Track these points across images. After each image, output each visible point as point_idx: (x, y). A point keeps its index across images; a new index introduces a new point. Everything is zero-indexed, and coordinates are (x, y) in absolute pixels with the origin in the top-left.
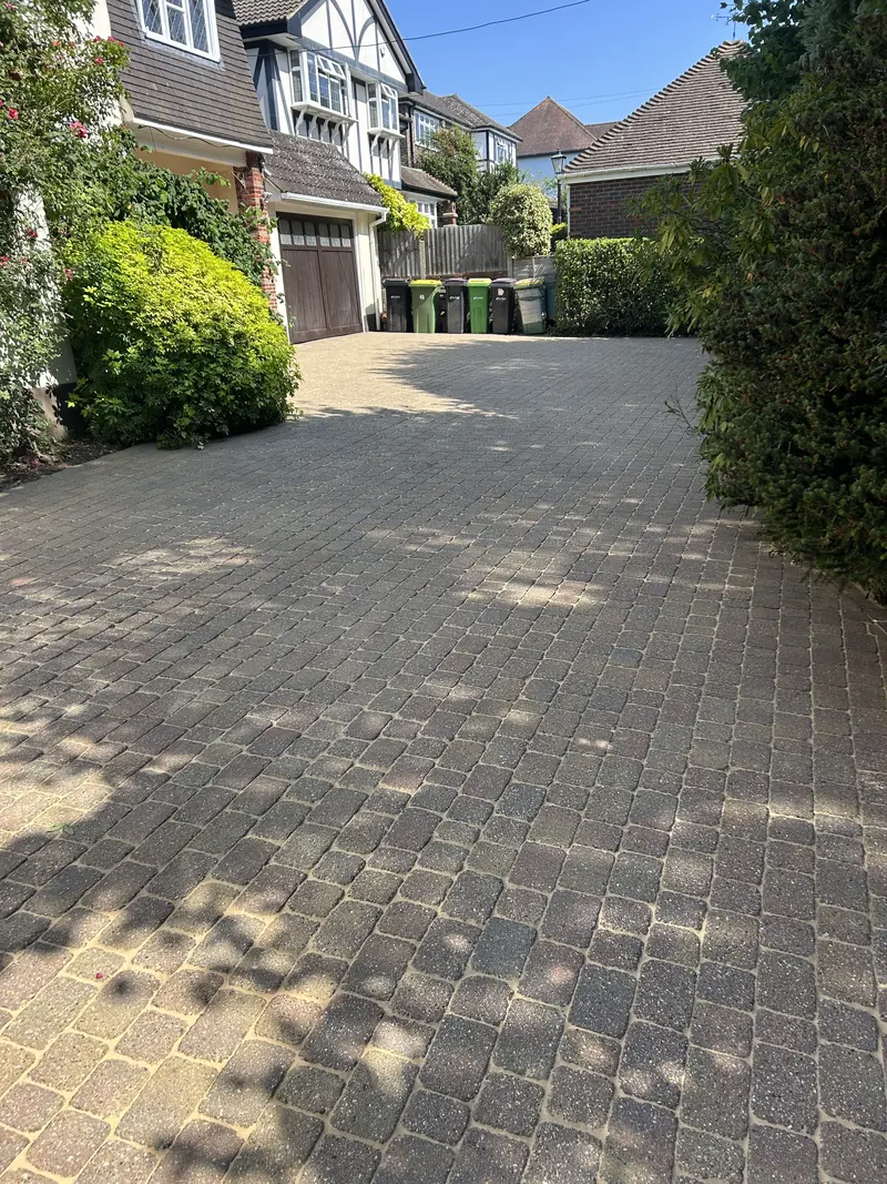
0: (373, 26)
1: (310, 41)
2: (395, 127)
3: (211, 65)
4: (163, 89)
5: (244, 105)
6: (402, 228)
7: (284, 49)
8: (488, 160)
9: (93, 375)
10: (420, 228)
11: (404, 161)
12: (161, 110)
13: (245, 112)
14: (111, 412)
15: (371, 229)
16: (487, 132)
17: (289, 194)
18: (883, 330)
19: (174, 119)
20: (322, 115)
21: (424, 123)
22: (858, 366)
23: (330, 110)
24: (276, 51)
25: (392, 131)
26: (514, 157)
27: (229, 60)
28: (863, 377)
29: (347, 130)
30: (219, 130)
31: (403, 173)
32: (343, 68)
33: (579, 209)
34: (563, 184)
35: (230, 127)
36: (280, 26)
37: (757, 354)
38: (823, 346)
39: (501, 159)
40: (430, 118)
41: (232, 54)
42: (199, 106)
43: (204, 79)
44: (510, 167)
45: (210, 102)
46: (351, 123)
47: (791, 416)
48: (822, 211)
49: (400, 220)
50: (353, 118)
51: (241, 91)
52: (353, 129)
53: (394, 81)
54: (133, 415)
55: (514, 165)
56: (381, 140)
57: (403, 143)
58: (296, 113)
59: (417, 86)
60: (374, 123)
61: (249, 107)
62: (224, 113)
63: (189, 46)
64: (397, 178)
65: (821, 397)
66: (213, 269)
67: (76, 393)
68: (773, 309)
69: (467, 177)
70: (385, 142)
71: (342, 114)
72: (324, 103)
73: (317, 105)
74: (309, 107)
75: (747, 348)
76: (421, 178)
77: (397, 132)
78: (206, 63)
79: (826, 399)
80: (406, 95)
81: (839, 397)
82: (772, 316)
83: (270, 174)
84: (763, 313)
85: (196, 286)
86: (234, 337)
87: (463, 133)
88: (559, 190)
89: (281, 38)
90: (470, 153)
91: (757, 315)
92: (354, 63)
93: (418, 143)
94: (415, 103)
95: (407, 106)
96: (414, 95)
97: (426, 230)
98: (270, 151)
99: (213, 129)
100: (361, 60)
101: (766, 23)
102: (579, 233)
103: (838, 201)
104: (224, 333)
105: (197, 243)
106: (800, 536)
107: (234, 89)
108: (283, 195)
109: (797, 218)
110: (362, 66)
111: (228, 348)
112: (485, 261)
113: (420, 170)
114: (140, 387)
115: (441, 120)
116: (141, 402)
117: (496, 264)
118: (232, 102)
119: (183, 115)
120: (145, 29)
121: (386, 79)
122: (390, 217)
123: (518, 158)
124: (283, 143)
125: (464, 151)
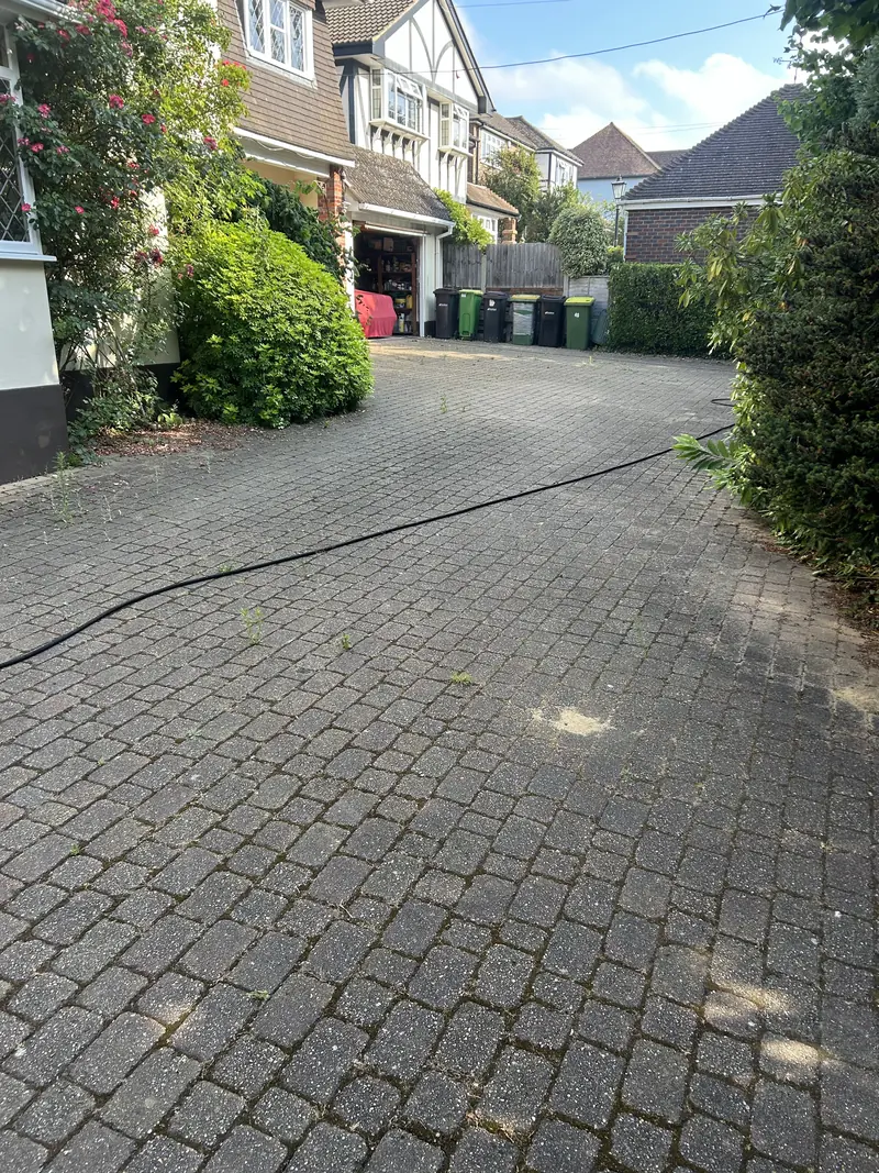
0: (451, 49)
1: (394, 64)
2: (464, 145)
3: (305, 83)
4: (263, 104)
5: (331, 122)
6: (466, 242)
7: (367, 68)
8: (549, 181)
9: (197, 357)
10: (483, 243)
11: (470, 179)
12: (260, 124)
13: (332, 128)
14: (208, 390)
15: (438, 242)
16: (550, 154)
17: (366, 205)
18: (877, 351)
19: (270, 132)
20: (398, 132)
21: (491, 143)
22: (855, 377)
23: (406, 128)
24: (360, 71)
25: (461, 149)
26: (575, 180)
27: (322, 80)
28: (859, 386)
29: (419, 147)
30: (309, 144)
31: (469, 190)
32: (421, 88)
33: (636, 234)
34: (621, 210)
35: (318, 141)
36: (366, 47)
37: (780, 367)
38: (830, 362)
39: (563, 180)
40: (496, 138)
41: (324, 74)
42: (293, 121)
43: (298, 96)
44: (571, 188)
45: (303, 118)
46: (424, 139)
47: (803, 417)
48: (836, 255)
49: (465, 234)
50: (426, 136)
51: (329, 108)
52: (425, 146)
53: (466, 102)
54: (229, 394)
55: (574, 188)
56: (450, 157)
57: (470, 161)
58: (373, 129)
59: (488, 108)
60: (445, 140)
61: (336, 123)
62: (314, 128)
63: (288, 65)
64: (462, 194)
65: (827, 402)
66: (307, 270)
67: (180, 372)
68: (795, 331)
69: (529, 196)
70: (454, 159)
71: (416, 132)
72: (400, 120)
73: (394, 122)
74: (386, 123)
75: (773, 361)
76: (486, 196)
77: (466, 151)
78: (300, 81)
79: (831, 405)
80: (477, 116)
81: (843, 403)
82: (793, 336)
83: (350, 185)
84: (786, 333)
85: (292, 284)
86: (321, 332)
87: (527, 154)
88: (617, 215)
89: (365, 58)
90: (532, 173)
91: (782, 334)
92: (431, 84)
93: (483, 161)
94: (483, 123)
95: (476, 125)
96: (483, 117)
97: (489, 245)
98: (351, 164)
99: (304, 142)
100: (438, 82)
101: (824, 71)
102: (634, 256)
103: (850, 247)
104: (314, 327)
105: (294, 246)
106: (803, 511)
107: (324, 106)
108: (361, 206)
109: (819, 258)
110: (438, 88)
111: (316, 341)
112: (543, 277)
113: (484, 188)
114: (237, 370)
115: (507, 140)
116: (237, 384)
117: (554, 282)
118: (322, 118)
119: (278, 128)
120: (250, 48)
121: (460, 101)
122: (456, 231)
123: (579, 179)
124: (363, 157)
125: (527, 171)
